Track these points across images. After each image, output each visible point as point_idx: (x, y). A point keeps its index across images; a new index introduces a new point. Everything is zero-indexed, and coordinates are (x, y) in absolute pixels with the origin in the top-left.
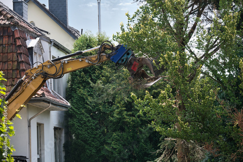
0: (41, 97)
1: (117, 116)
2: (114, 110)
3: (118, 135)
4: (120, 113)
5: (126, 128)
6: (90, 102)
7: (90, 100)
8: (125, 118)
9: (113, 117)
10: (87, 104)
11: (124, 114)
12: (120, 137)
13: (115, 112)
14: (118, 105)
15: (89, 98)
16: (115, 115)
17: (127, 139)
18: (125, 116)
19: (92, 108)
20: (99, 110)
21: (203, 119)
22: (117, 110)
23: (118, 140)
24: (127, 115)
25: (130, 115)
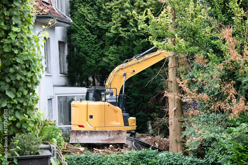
0: (48, 14)
1: (114, 32)
2: (111, 27)
3: (115, 49)
4: (116, 29)
5: (122, 42)
6: (90, 19)
7: (90, 18)
8: (120, 33)
9: (110, 32)
10: (87, 21)
11: (120, 30)
12: (117, 50)
13: (112, 28)
14: (114, 22)
15: (89, 15)
16: (112, 31)
17: (123, 51)
18: (121, 32)
19: (92, 24)
20: (97, 27)
21: (194, 35)
22: (113, 26)
23: (115, 53)
24: (122, 31)
25: (125, 31)
